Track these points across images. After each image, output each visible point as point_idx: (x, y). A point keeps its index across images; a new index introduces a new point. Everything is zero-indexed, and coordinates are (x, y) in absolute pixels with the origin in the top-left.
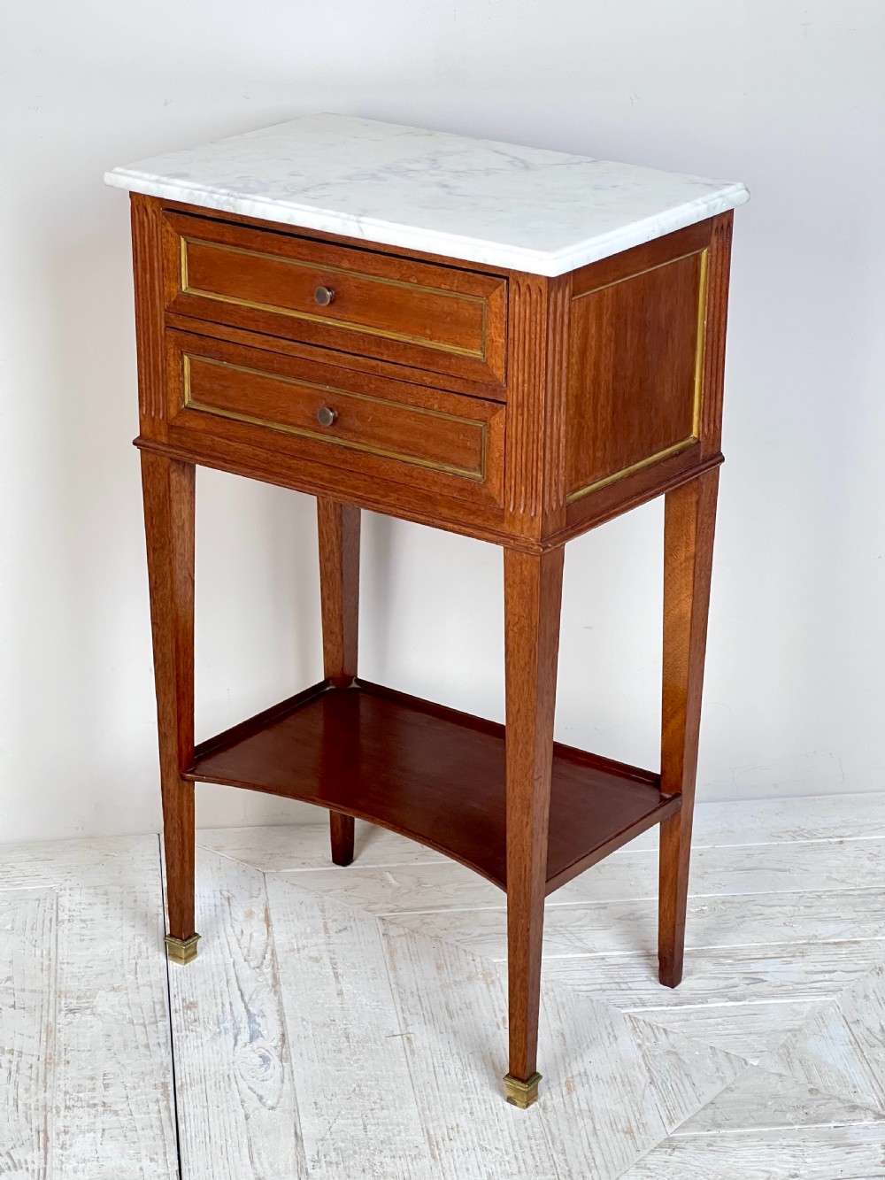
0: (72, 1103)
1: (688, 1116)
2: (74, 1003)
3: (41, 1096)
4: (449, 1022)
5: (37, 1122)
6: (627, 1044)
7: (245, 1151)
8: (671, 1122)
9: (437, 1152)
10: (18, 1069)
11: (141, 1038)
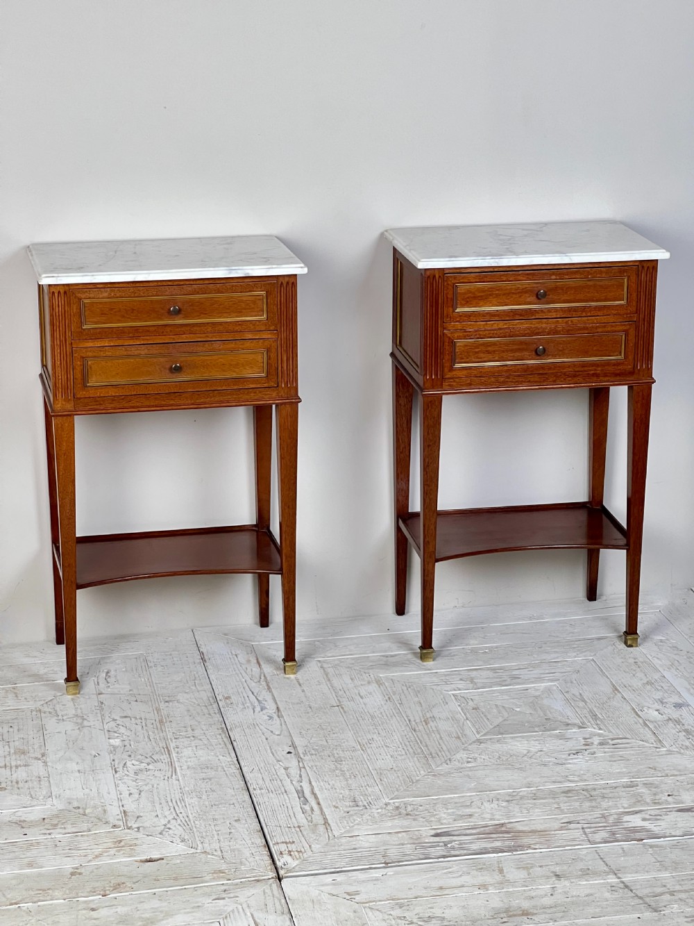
0: (177, 737)
1: (486, 731)
2: (167, 699)
3: (161, 735)
4: (361, 700)
5: (162, 744)
6: (454, 706)
7: (269, 751)
8: (478, 733)
9: (364, 749)
10: (146, 726)
11: (206, 711)
